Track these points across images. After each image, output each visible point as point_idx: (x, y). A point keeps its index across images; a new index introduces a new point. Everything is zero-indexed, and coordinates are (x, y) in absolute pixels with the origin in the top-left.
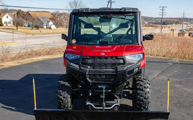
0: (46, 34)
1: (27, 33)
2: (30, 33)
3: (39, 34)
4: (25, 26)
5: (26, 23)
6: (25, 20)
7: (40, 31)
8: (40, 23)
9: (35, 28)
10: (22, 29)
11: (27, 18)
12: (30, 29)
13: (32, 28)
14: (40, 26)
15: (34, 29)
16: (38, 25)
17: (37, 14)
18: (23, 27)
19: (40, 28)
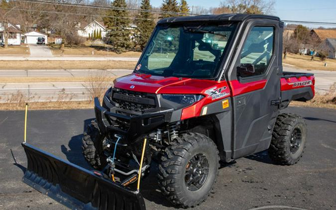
0: (334, 70)
1: (298, 66)
2: (305, 66)
3: (320, 70)
4: (300, 54)
5: (305, 49)
6: (303, 43)
7: (324, 64)
8: (328, 48)
9: (318, 59)
10: (294, 58)
11: (306, 40)
12: (308, 60)
13: (312, 58)
14: (327, 55)
15: (314, 59)
16: (323, 53)
17: (329, 33)
18: (298, 56)
19: (326, 59)
